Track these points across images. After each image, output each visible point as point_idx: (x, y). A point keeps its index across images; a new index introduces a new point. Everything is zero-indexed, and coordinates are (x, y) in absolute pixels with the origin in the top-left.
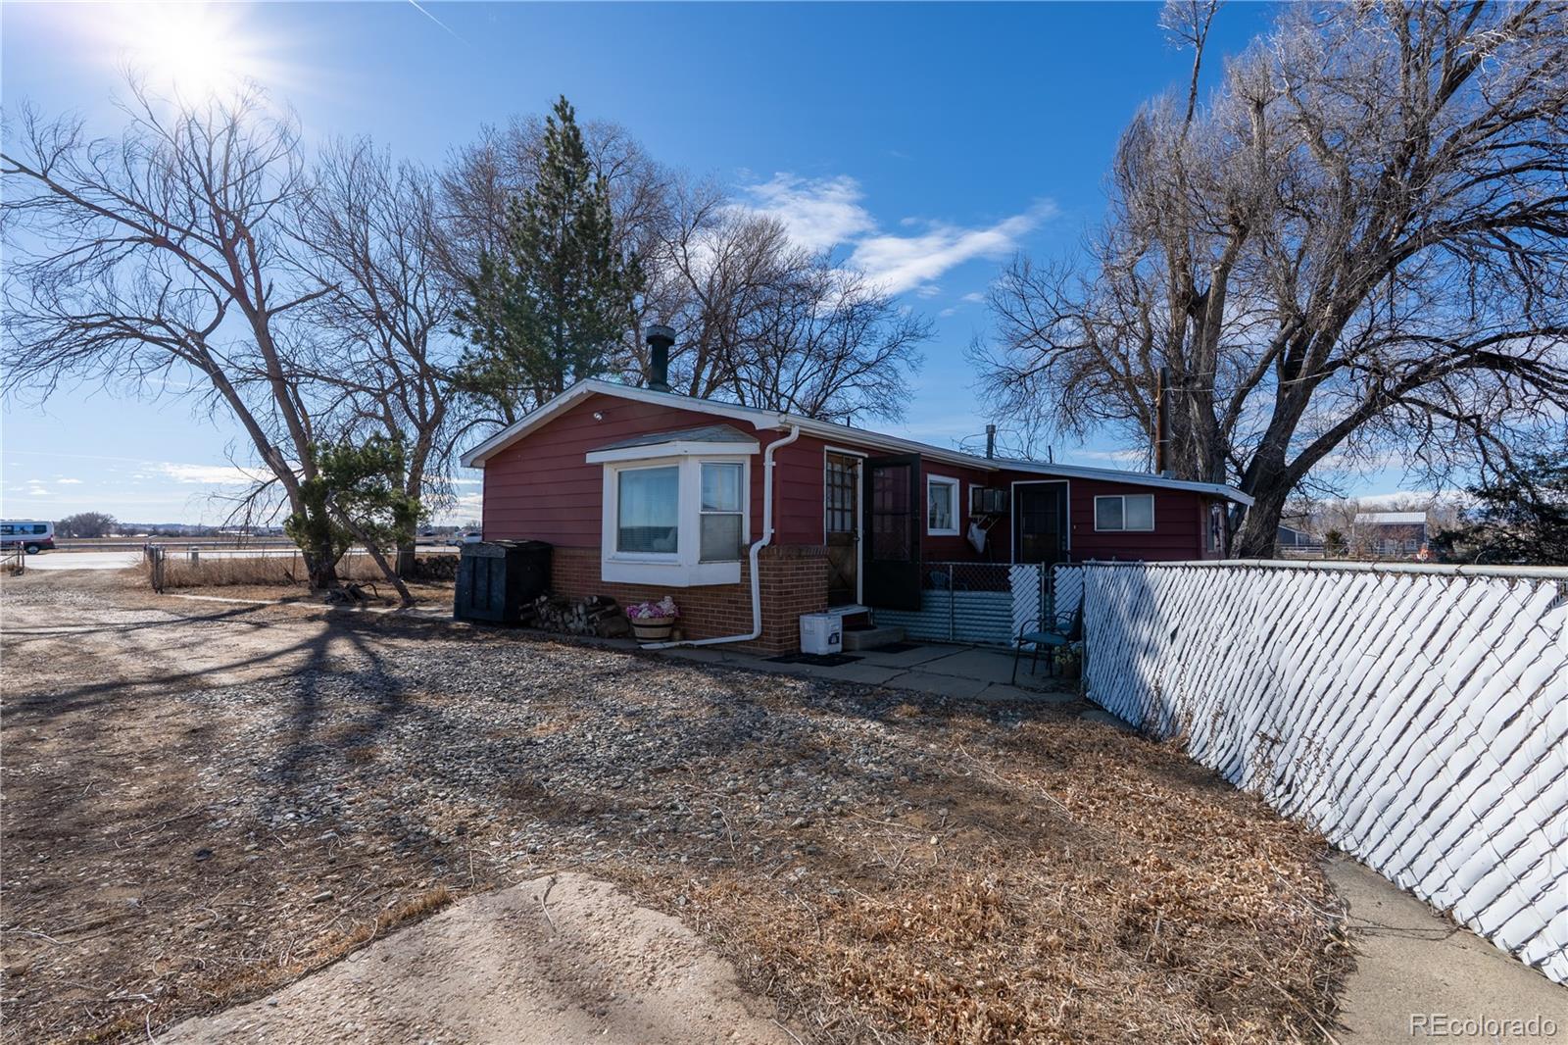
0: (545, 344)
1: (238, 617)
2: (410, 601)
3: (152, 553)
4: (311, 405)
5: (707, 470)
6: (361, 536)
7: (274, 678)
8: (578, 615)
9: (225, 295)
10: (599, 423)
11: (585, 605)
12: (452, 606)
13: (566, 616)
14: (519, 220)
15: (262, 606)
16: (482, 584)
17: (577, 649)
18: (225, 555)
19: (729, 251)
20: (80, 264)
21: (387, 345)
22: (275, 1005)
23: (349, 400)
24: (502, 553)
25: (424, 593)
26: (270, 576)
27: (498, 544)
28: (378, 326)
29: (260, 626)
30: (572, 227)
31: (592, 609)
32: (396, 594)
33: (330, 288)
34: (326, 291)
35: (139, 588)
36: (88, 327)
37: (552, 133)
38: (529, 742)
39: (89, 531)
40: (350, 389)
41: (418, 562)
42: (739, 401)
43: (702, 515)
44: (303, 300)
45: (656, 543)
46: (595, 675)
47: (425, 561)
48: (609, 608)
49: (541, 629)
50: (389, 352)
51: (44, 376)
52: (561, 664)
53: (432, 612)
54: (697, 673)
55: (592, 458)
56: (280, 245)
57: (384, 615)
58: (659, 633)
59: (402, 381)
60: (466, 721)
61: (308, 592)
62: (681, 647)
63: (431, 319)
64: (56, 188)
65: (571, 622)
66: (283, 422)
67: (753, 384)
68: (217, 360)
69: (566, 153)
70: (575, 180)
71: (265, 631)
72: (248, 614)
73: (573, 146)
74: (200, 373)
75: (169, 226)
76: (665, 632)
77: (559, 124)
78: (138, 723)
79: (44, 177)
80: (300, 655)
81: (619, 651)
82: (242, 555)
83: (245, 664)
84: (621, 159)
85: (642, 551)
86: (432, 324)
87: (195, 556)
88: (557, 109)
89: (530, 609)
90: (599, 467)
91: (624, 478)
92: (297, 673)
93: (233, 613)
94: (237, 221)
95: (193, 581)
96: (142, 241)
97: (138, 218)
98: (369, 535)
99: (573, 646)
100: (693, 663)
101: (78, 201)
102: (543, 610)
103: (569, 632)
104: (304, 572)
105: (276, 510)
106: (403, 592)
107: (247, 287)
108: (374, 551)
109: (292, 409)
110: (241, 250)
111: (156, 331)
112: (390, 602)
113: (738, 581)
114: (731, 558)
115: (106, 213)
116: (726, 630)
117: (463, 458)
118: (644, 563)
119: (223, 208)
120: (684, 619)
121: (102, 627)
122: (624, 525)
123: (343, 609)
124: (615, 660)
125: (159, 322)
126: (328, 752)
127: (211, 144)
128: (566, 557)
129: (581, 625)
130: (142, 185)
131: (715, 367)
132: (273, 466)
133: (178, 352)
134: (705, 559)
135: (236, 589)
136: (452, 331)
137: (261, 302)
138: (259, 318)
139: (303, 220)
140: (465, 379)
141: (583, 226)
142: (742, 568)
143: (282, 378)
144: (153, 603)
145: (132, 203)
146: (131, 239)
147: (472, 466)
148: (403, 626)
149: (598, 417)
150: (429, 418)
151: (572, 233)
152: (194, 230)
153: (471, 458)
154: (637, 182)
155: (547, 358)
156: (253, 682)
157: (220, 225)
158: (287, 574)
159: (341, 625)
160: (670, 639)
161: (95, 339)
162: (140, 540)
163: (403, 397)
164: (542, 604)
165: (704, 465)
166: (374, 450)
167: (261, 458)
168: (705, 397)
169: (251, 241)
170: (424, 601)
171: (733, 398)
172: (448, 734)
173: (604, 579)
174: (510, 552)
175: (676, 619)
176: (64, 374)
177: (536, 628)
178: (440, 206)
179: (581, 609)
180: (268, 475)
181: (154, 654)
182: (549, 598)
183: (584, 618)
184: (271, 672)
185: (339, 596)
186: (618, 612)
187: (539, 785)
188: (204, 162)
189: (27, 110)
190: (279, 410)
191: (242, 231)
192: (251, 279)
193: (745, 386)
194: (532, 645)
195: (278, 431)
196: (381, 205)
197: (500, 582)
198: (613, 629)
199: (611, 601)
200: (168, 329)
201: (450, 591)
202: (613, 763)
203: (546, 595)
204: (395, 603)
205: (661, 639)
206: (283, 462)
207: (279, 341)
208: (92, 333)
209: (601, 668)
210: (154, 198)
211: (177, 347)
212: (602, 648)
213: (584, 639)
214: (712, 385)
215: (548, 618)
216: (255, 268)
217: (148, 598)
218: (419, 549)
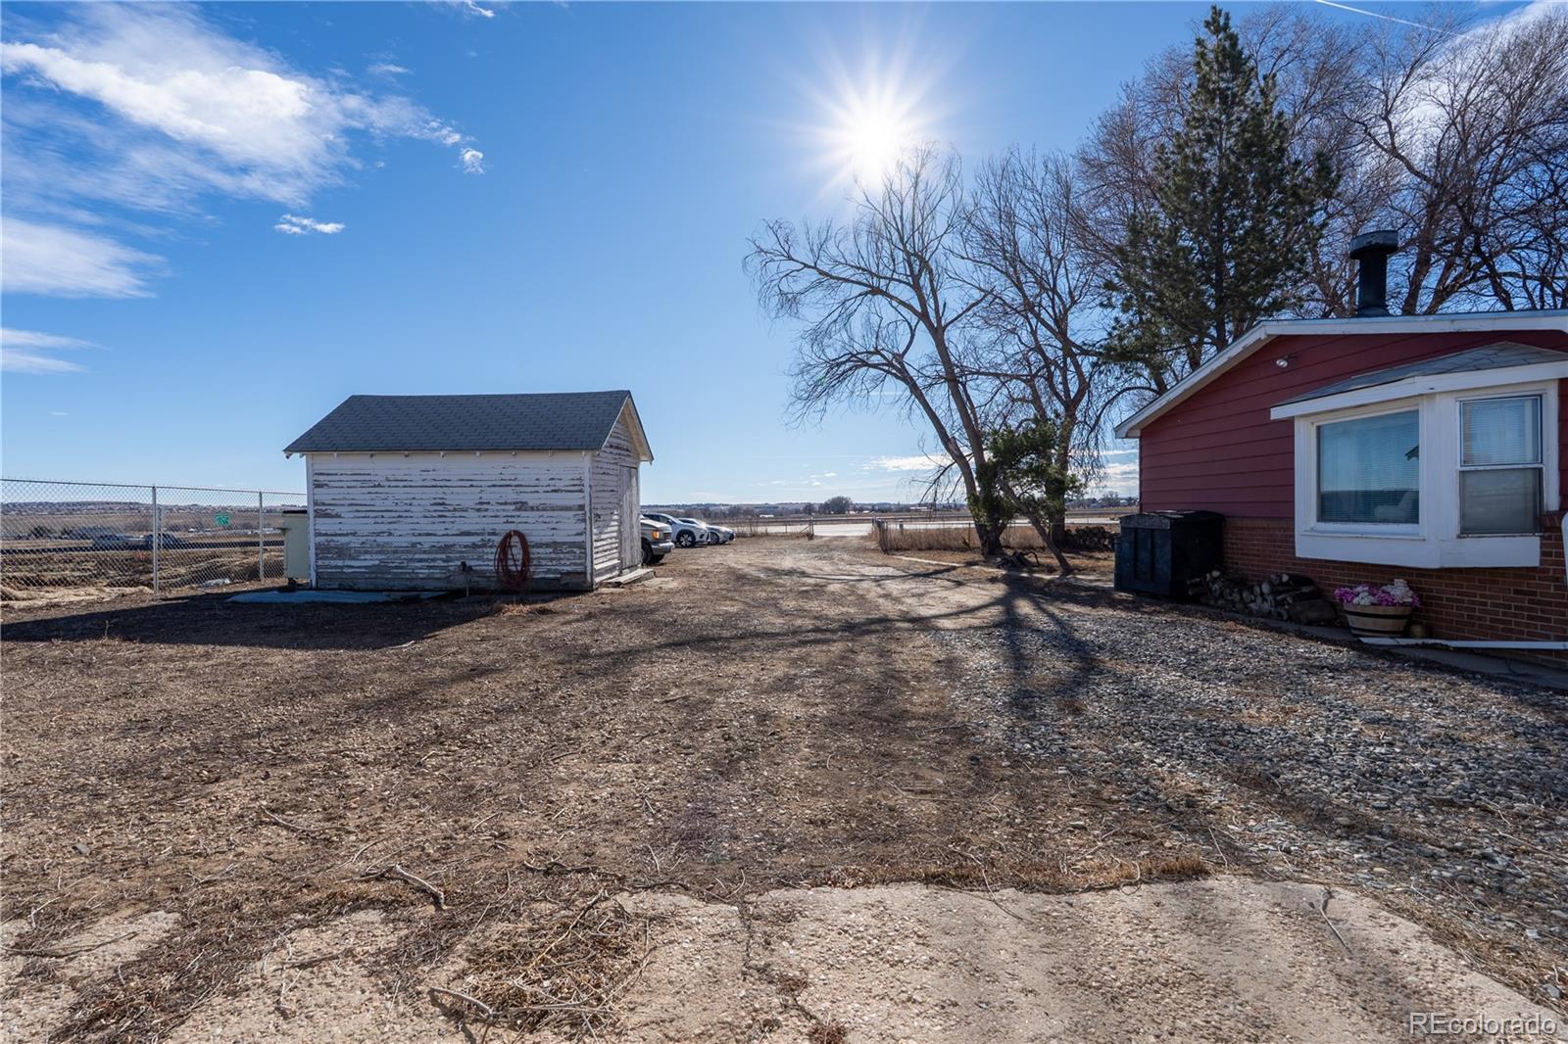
0: (1204, 292)
1: (940, 576)
2: (1068, 570)
3: (879, 524)
4: (977, 398)
5: (1467, 410)
6: (1024, 508)
7: (980, 628)
8: (1262, 594)
9: (914, 320)
10: (1283, 371)
11: (1271, 583)
12: (1112, 576)
13: (1245, 594)
14: (1168, 167)
15: (954, 568)
16: (1144, 555)
17: (1267, 633)
18: (921, 526)
19: (1471, 97)
20: (835, 321)
21: (1034, 333)
22: (1071, 905)
23: (1005, 391)
24: (1167, 524)
25: (1077, 562)
26: (954, 543)
27: (1163, 515)
28: (1026, 317)
29: (959, 584)
30: (1233, 152)
31: (1280, 589)
32: (1055, 562)
33: (987, 293)
34: (985, 296)
35: (874, 550)
36: (839, 365)
37: (1203, 55)
38: (1240, 728)
39: (837, 509)
40: (1004, 378)
41: (1067, 533)
42: (1500, 306)
43: (1462, 472)
44: (968, 309)
45: (1380, 510)
46: (1302, 666)
47: (1074, 532)
48: (1305, 590)
49: (1212, 607)
50: (1036, 339)
51: (820, 404)
52: (1252, 648)
53: (1091, 581)
54: (1467, 684)
55: (1277, 413)
56: (950, 268)
57: (1050, 581)
58: (1388, 624)
59: (1048, 362)
60: (1159, 692)
61: (982, 558)
62: (1424, 646)
63: (1072, 297)
64: (821, 273)
65: (1252, 601)
66: (957, 416)
67: (1526, 278)
68: (912, 373)
69: (1222, 69)
70: (1234, 95)
71: (962, 589)
72: (946, 574)
73: (1232, 59)
74: (902, 385)
75: (880, 277)
76: (1401, 624)
77: (1212, 42)
78: (904, 650)
79: (815, 268)
80: (995, 610)
81: (1326, 641)
82: (933, 526)
83: (957, 614)
84: (1285, 45)
85: (1356, 521)
86: (1074, 302)
87: (901, 526)
88: (1207, 24)
89: (1200, 584)
90: (1288, 423)
91: (1325, 432)
92: (997, 625)
93: (936, 572)
94: (922, 259)
95: (904, 546)
96: (866, 294)
97: (862, 279)
98: (1029, 508)
99: (1261, 629)
100: (1453, 670)
101: (832, 277)
102: (1216, 586)
103: (1251, 613)
104: (976, 541)
105: (956, 491)
106: (1062, 561)
107: (929, 310)
108: (1036, 522)
109: (963, 403)
110: (924, 281)
111: (875, 359)
112: (1051, 570)
113: (1536, 563)
114: (1521, 531)
115: (847, 280)
116: (1511, 631)
117: (1117, 430)
118: (1362, 536)
119: (911, 251)
120: (1427, 611)
121: (863, 578)
122: (1327, 488)
123: (1013, 573)
124: (1324, 652)
125: (877, 352)
126: (1040, 698)
127: (902, 204)
128: (1242, 528)
129: (1266, 606)
130: (864, 252)
131: (1448, 268)
132: (951, 453)
133: (888, 372)
134: (1467, 530)
135: (932, 553)
136: (1101, 305)
137: (939, 319)
138: (937, 333)
139: (966, 241)
140: (1115, 350)
141: (1247, 145)
142: (1542, 546)
143: (954, 378)
144: (886, 562)
145: (859, 268)
146: (860, 295)
147: (1127, 437)
148: (1068, 593)
149: (1282, 363)
150: (1072, 395)
151: (1233, 159)
152: (896, 276)
153: (1125, 429)
154: (1311, 64)
155: (1207, 309)
156: (966, 629)
157: (910, 266)
158: (965, 542)
159: (1019, 587)
160: (1406, 634)
161: (844, 372)
162: (866, 515)
163: (1050, 378)
164: (1214, 580)
165: (1464, 404)
166: (1034, 431)
167: (943, 447)
168: (1431, 311)
169: (931, 272)
170: (1081, 570)
171: (1489, 302)
172: (1145, 702)
173: (1299, 553)
174: (1175, 523)
175: (1416, 609)
176: (830, 401)
177: (1207, 605)
178: (1078, 186)
179: (1266, 588)
180: (948, 460)
181: (897, 600)
182: (1223, 573)
183: (1270, 598)
184: (976, 622)
185: (1008, 562)
186: (1318, 594)
187: (1268, 779)
188: (898, 220)
189: (806, 225)
190: (954, 406)
191: (924, 264)
192: (931, 302)
193: (1511, 285)
194: (1208, 623)
195: (953, 422)
196: (1030, 204)
197: (1165, 554)
198: (1313, 615)
199: (1308, 582)
200: (883, 356)
201: (1108, 561)
202: (1363, 775)
203: (1218, 570)
204: (1055, 570)
205: (1392, 634)
206: (958, 449)
207: (952, 350)
208: (842, 369)
209: (1307, 659)
210: (871, 260)
211: (886, 368)
212: (1301, 635)
213: (1273, 623)
214: (1442, 294)
215: (1221, 596)
216: (934, 291)
217: (881, 558)
218: (1068, 521)
